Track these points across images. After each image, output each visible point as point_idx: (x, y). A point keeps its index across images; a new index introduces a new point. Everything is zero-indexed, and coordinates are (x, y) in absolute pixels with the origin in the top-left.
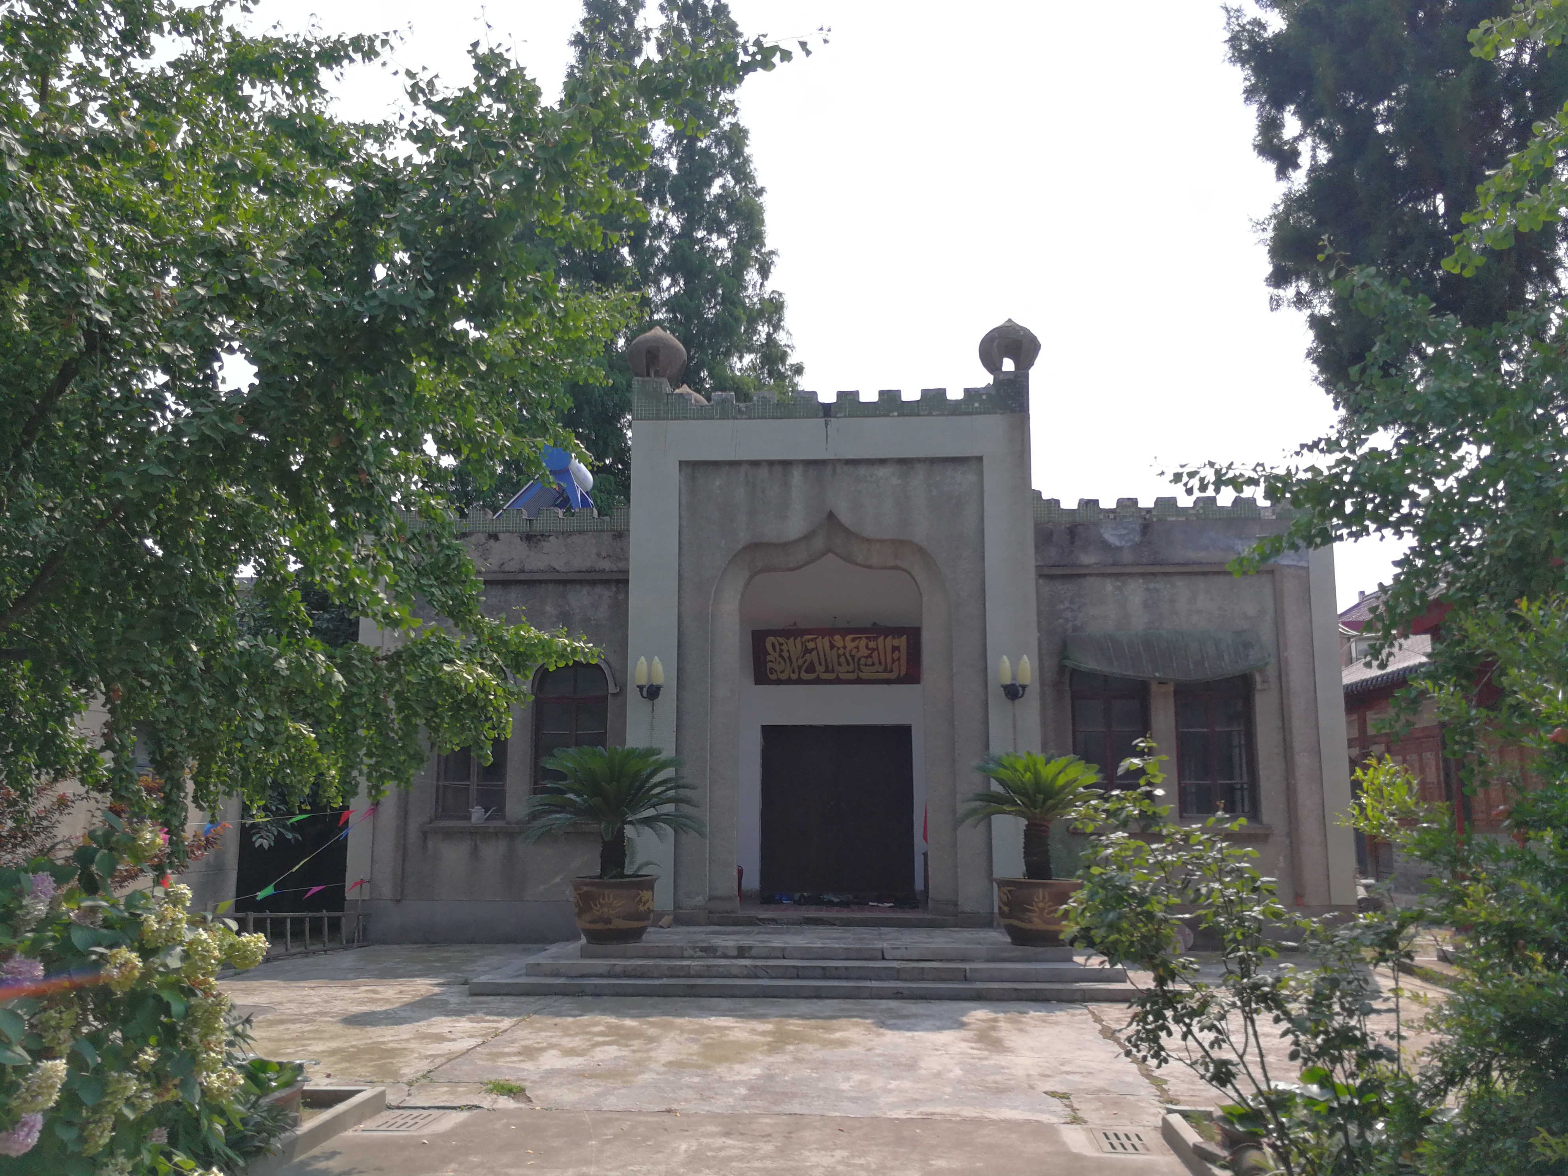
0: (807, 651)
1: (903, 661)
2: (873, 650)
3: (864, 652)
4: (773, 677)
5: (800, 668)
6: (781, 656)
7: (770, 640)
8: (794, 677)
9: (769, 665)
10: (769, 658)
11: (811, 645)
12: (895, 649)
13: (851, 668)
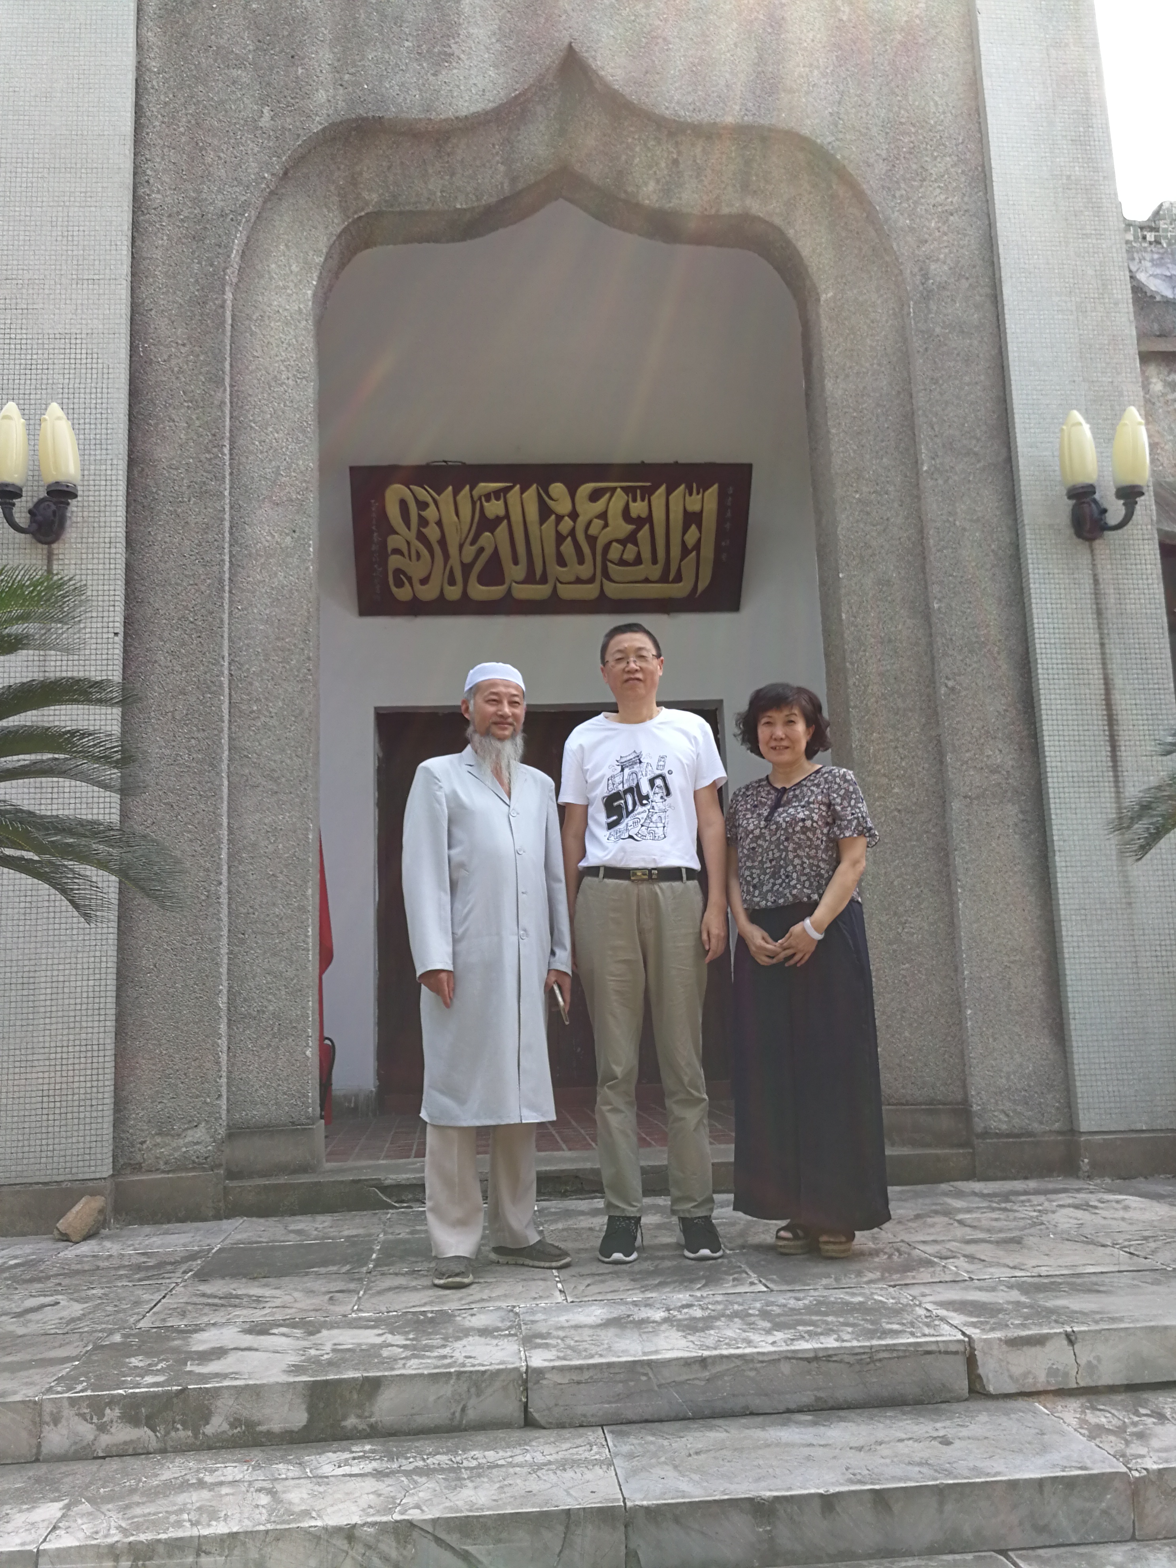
0: (487, 524)
1: (708, 551)
2: (639, 522)
3: (620, 528)
4: (403, 594)
5: (467, 569)
6: (422, 538)
7: (395, 492)
8: (453, 593)
9: (394, 561)
10: (393, 542)
11: (494, 508)
12: (692, 519)
13: (585, 571)
